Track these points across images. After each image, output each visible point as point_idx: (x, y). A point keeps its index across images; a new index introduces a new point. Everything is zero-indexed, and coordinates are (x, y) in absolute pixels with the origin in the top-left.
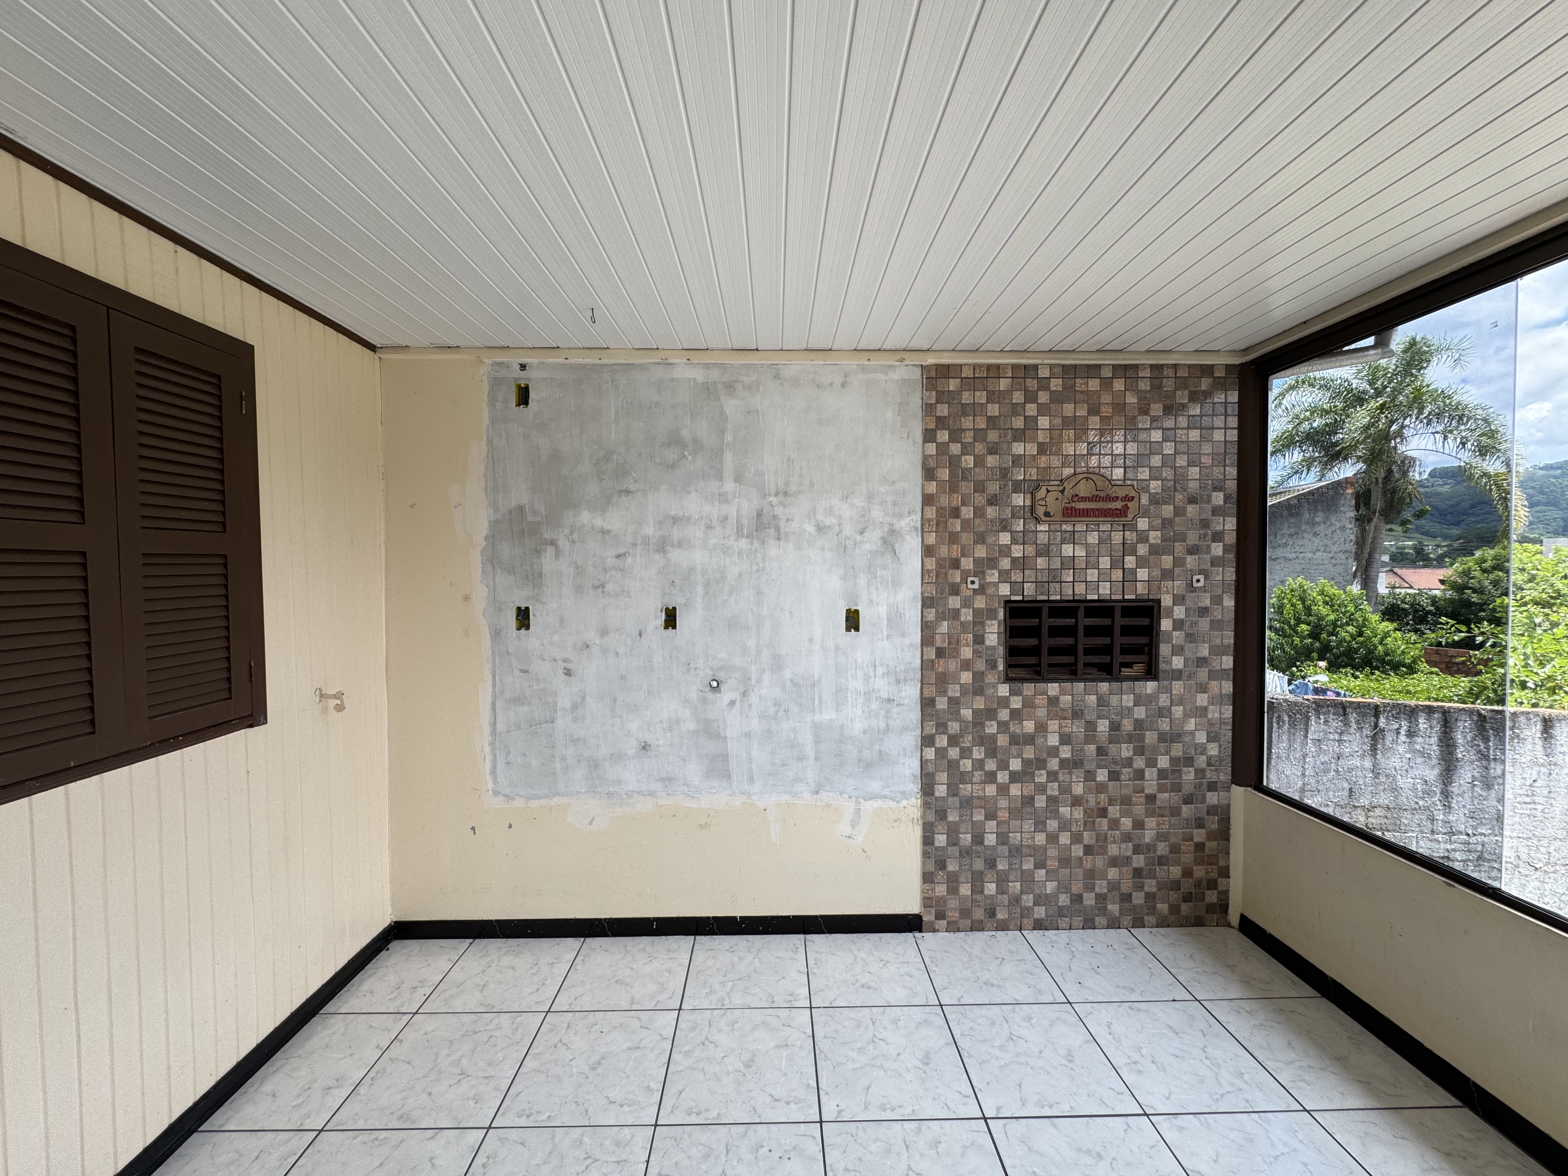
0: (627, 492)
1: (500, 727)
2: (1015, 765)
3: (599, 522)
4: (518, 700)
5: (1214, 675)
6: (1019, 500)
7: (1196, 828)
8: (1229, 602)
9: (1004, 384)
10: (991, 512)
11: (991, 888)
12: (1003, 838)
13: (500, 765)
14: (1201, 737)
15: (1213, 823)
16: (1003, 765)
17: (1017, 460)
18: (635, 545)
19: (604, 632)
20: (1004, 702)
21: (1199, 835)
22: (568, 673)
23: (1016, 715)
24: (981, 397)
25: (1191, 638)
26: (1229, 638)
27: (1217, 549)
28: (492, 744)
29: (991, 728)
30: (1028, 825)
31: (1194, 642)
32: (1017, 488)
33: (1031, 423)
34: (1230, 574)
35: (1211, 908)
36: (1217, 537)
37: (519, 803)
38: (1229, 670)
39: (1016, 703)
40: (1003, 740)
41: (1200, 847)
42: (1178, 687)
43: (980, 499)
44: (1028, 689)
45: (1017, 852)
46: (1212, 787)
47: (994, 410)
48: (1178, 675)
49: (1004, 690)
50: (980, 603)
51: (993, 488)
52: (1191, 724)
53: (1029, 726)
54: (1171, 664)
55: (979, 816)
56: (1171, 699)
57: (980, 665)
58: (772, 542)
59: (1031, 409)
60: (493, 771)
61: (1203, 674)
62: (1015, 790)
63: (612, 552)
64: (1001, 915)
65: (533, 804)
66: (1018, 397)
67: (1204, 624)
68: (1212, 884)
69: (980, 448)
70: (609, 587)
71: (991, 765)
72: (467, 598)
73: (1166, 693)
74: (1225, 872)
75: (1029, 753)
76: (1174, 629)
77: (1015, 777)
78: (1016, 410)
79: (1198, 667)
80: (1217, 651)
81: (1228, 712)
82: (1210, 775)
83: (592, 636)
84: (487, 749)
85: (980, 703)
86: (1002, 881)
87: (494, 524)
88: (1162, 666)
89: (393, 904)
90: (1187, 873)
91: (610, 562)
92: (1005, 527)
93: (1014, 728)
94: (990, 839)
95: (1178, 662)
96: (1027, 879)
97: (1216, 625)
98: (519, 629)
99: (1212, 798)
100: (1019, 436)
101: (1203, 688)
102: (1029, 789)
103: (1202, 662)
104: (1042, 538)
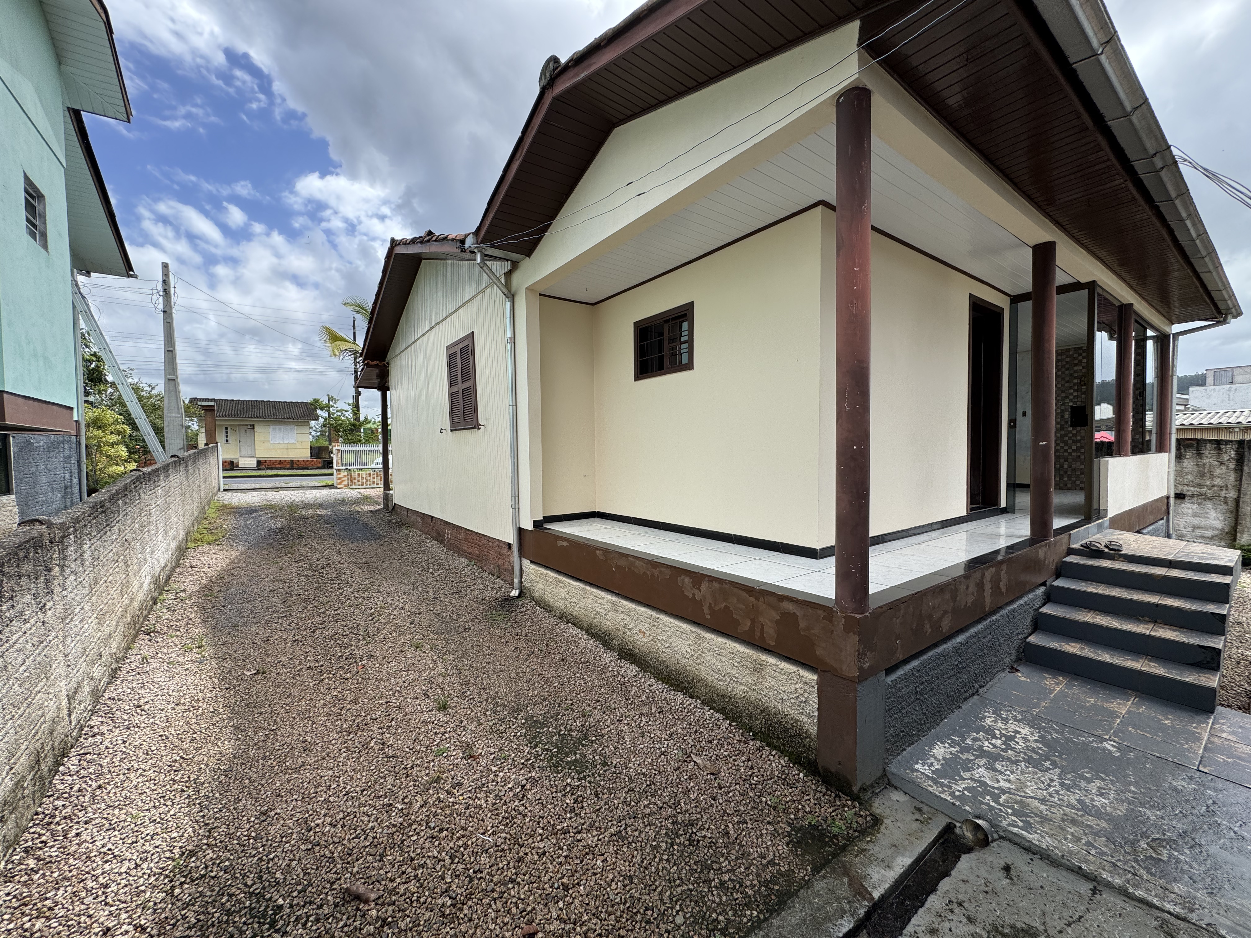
2: (1074, 448)
6: (1076, 381)
9: (1071, 353)
11: (1066, 479)
16: (1070, 448)
17: (1075, 371)
20: (1071, 432)
23: (1074, 435)
29: (1066, 438)
30: (1078, 463)
32: (1075, 378)
33: (1080, 361)
39: (1074, 432)
40: (1070, 442)
44: (1078, 428)
45: (1074, 470)
47: (1068, 359)
49: (1070, 429)
50: (1063, 407)
53: (1079, 438)
55: (1062, 460)
57: (1063, 423)
59: (1080, 358)
62: (1074, 454)
64: (1069, 486)
69: (1063, 370)
71: (1066, 448)
75: (1079, 445)
77: (1074, 451)
78: (1075, 359)
85: (1063, 432)
86: (1070, 477)
92: (1071, 388)
93: (1074, 438)
94: (1066, 466)
100: (1076, 365)
102: (1078, 454)
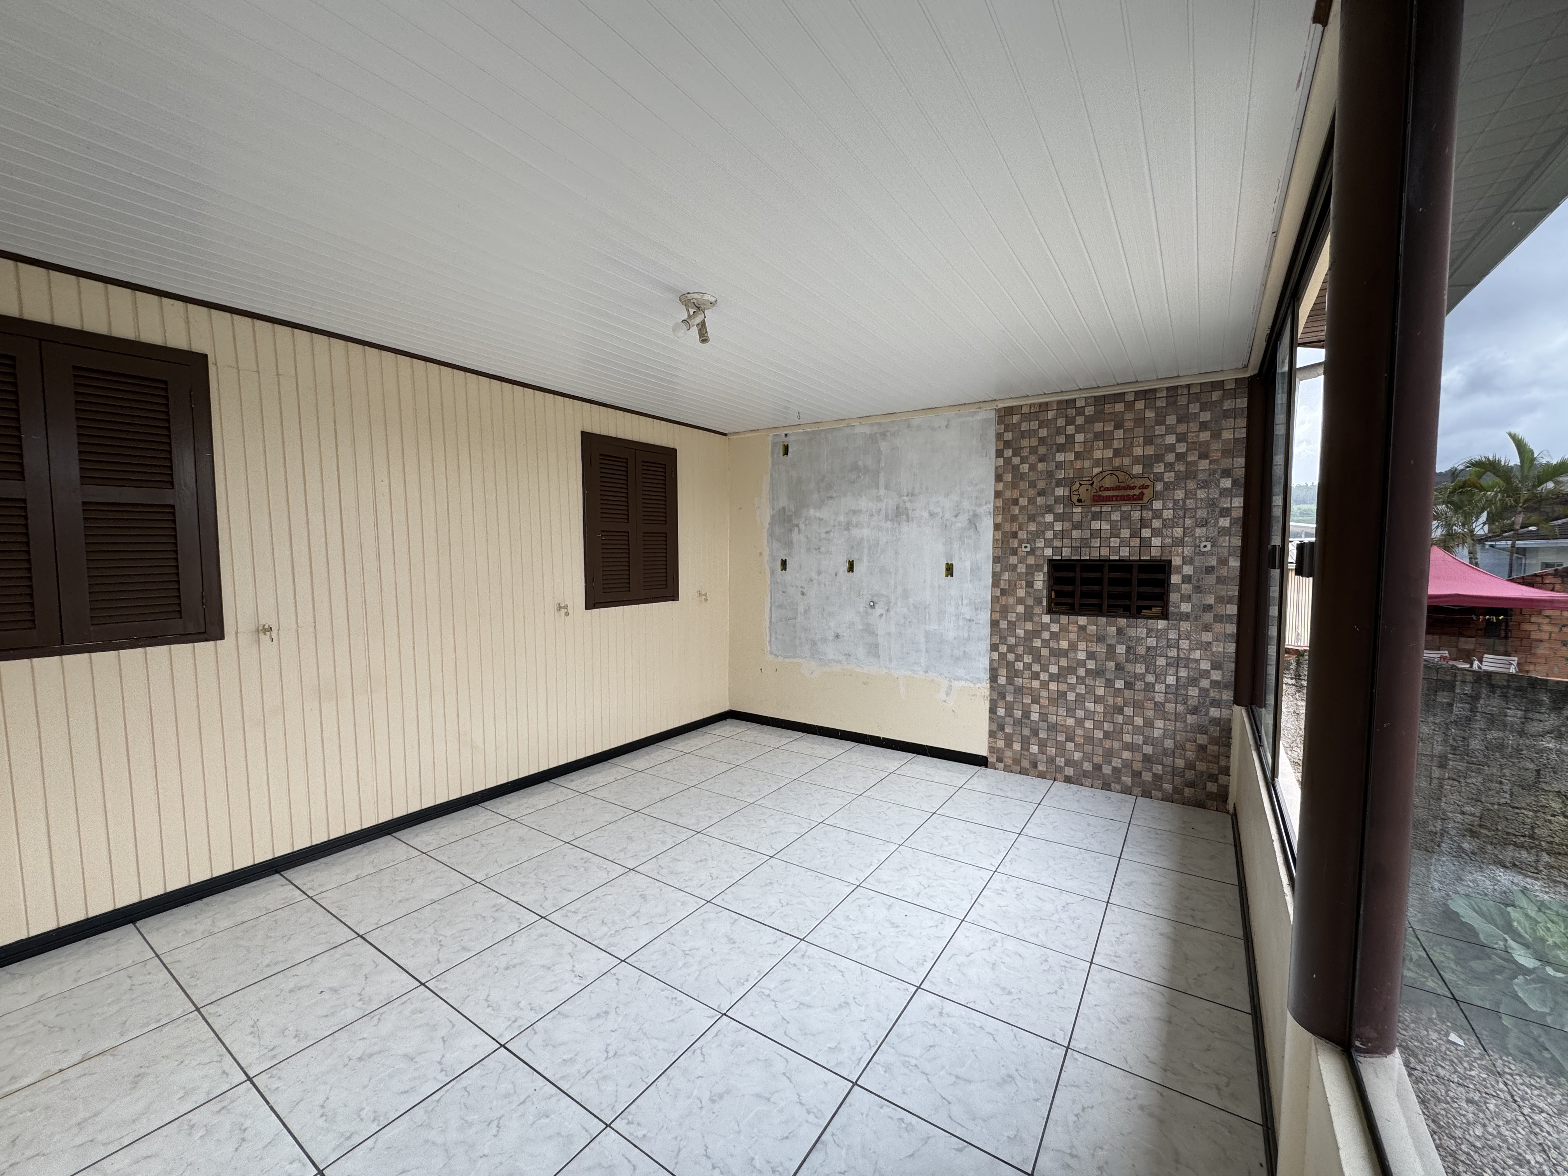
0: (831, 497)
1: (774, 620)
3: (818, 515)
4: (781, 607)
5: (1218, 618)
6: (1060, 492)
7: (1199, 733)
8: (1235, 563)
9: (1051, 415)
10: (1040, 500)
11: (1034, 749)
12: (1043, 716)
13: (773, 639)
14: (1205, 666)
15: (1215, 731)
16: (1045, 668)
17: (1059, 466)
18: (835, 526)
19: (819, 573)
20: (1046, 627)
21: (1202, 739)
22: (803, 594)
23: (1055, 636)
24: (1035, 425)
25: (1198, 589)
26: (1234, 590)
27: (1225, 522)
28: (770, 628)
29: (1037, 643)
30: (1062, 711)
31: (1200, 592)
32: (1059, 484)
33: (1070, 439)
34: (1237, 541)
35: (1210, 795)
36: (1225, 512)
37: (780, 659)
38: (1234, 615)
39: (1055, 628)
40: (1045, 652)
41: (1202, 748)
42: (1185, 626)
43: (1032, 492)
44: (1064, 619)
45: (1053, 728)
46: (1216, 703)
47: (1043, 433)
48: (1186, 617)
49: (1046, 619)
50: (1031, 560)
51: (1041, 485)
52: (1196, 655)
53: (1064, 645)
54: (1180, 608)
55: (1027, 700)
56: (1179, 634)
57: (1030, 601)
58: (905, 523)
60: (770, 642)
61: (1208, 617)
62: (1053, 686)
63: (824, 530)
64: (1041, 767)
65: (787, 660)
66: (1061, 422)
67: (1211, 579)
68: (1213, 778)
70: (822, 549)
71: (1036, 668)
72: (761, 554)
73: (1175, 629)
74: (1226, 771)
75: (1063, 662)
76: (1183, 582)
77: (1052, 677)
79: (1204, 611)
80: (1220, 600)
81: (1232, 648)
82: (1213, 694)
83: (814, 575)
84: (768, 630)
85: (1029, 626)
86: (1042, 745)
87: (773, 517)
88: (1172, 609)
89: (730, 702)
90: (1190, 766)
91: (823, 536)
92: (1049, 509)
93: (1053, 644)
94: (1035, 717)
95: (1185, 607)
96: (1061, 749)
97: (1220, 580)
98: (782, 570)
99: (1214, 712)
101: (1207, 628)
102: (1063, 687)
103: (1208, 608)
104: (1077, 518)
